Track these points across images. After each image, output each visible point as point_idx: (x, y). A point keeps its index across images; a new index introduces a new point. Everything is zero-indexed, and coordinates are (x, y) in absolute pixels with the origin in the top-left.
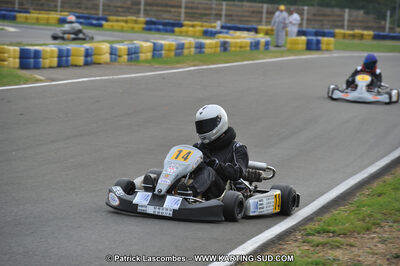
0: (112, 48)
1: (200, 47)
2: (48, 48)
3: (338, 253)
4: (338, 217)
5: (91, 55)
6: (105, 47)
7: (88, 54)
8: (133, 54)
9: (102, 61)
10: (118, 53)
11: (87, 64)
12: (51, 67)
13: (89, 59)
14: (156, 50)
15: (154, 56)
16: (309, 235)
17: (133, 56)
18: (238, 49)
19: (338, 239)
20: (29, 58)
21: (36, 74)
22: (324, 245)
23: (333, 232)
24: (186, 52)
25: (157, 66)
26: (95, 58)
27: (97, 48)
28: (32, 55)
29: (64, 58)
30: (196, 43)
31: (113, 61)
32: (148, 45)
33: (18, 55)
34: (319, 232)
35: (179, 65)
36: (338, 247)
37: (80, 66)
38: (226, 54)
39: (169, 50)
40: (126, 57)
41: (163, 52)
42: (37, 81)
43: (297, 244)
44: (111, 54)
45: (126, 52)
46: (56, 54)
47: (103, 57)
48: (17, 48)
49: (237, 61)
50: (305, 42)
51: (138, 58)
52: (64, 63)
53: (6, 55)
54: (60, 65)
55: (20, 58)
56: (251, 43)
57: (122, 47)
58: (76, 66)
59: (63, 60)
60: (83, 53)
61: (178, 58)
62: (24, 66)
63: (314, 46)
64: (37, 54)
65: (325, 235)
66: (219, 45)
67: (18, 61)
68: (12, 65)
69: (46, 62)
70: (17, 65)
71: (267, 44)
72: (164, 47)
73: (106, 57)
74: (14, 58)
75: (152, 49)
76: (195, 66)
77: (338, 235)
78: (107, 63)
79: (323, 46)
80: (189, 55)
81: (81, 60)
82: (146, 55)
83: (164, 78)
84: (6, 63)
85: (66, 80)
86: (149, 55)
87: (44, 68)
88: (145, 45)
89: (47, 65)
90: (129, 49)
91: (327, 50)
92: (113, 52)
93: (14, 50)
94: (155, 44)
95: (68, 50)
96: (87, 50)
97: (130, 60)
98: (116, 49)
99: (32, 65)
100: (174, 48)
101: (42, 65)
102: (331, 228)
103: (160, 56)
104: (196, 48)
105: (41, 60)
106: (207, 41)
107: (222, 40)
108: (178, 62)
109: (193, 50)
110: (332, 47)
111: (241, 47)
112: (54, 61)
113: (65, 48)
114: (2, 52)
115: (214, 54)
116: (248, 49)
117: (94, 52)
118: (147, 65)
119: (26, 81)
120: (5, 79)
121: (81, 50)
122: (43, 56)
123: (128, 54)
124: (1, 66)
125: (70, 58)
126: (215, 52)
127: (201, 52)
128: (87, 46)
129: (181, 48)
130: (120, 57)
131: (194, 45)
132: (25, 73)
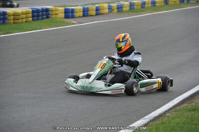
0: (109, 6)
1: (154, 3)
2: (78, 8)
5: (99, 10)
6: (106, 5)
7: (97, 9)
8: (120, 8)
9: (104, 13)
10: (112, 8)
11: (97, 14)
12: (79, 17)
13: (98, 12)
14: (132, 6)
15: (130, 8)
17: (120, 9)
18: (173, 3)
20: (69, 13)
21: (72, 21)
24: (146, 6)
25: (132, 13)
26: (101, 11)
27: (102, 6)
28: (70, 11)
30: (152, 1)
31: (110, 12)
32: (127, 3)
33: (63, 11)
35: (143, 13)
38: (167, 5)
39: (138, 5)
40: (116, 10)
41: (135, 6)
42: (73, 24)
44: (109, 9)
45: (116, 8)
46: (82, 10)
47: (105, 10)
48: (63, 8)
49: (172, 9)
51: (122, 10)
52: (86, 15)
53: (58, 12)
54: (84, 16)
55: (65, 13)
57: (114, 5)
58: (92, 16)
59: (86, 13)
60: (95, 9)
61: (142, 9)
62: (66, 17)
64: (73, 11)
67: (64, 14)
68: (61, 17)
69: (77, 15)
70: (63, 16)
72: (135, 4)
73: (107, 11)
74: (62, 13)
75: (129, 5)
76: (151, 13)
78: (107, 14)
80: (148, 7)
81: (94, 13)
82: (126, 9)
83: (135, 20)
84: (58, 16)
85: (87, 23)
86: (128, 8)
87: (76, 17)
89: (78, 16)
90: (118, 6)
92: (110, 8)
94: (131, 3)
95: (88, 8)
96: (97, 7)
97: (118, 11)
98: (111, 6)
99: (70, 16)
100: (140, 4)
103: (134, 8)
104: (152, 3)
105: (75, 14)
108: (142, 11)
109: (150, 5)
111: (175, 2)
112: (81, 14)
113: (86, 7)
114: (56, 10)
115: (159, 6)
116: (178, 3)
117: (101, 8)
118: (127, 13)
119: (68, 24)
120: (57, 23)
121: (94, 7)
122: (76, 11)
123: (117, 9)
124: (56, 18)
125: (89, 12)
126: (161, 6)
127: (154, 6)
128: (97, 5)
129: (144, 4)
130: (113, 10)
131: (150, 2)
132: (67, 20)
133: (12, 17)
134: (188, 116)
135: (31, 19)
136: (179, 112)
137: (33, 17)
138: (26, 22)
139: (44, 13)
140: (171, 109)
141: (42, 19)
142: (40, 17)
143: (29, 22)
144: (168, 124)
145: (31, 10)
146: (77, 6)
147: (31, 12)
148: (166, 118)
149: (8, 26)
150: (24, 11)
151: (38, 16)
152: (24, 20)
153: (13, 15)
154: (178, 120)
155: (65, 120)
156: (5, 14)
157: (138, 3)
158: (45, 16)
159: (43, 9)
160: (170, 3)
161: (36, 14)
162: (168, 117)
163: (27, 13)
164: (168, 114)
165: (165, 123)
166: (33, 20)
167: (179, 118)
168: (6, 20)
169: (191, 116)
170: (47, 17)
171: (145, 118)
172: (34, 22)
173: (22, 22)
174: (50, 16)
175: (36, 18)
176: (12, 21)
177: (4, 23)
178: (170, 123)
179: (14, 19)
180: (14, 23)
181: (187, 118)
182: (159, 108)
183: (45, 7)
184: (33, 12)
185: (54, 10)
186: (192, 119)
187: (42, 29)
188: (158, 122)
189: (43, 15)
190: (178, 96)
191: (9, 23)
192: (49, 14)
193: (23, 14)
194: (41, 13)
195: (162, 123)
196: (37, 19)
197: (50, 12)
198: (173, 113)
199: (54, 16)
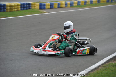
2: (47, 3)
6: (64, 2)
7: (59, 5)
8: (72, 4)
9: (63, 7)
11: (58, 7)
12: (48, 9)
13: (59, 6)
14: (79, 3)
15: (78, 5)
17: (72, 5)
20: (42, 6)
21: (44, 11)
24: (87, 3)
25: (79, 8)
26: (61, 6)
27: (62, 3)
28: (43, 5)
29: (52, 6)
31: (66, 6)
32: (76, 2)
33: (39, 5)
38: (99, 4)
39: (82, 3)
41: (81, 4)
42: (45, 13)
46: (50, 5)
49: (102, 6)
53: (36, 5)
54: (51, 8)
56: (107, 0)
57: (69, 2)
58: (55, 8)
59: (52, 7)
62: (41, 8)
66: (97, 1)
68: (37, 8)
69: (47, 7)
70: (39, 8)
71: (112, 1)
73: (64, 5)
74: (38, 6)
78: (64, 7)
81: (57, 6)
82: (75, 5)
83: (80, 11)
84: (35, 8)
85: (53, 12)
86: (76, 5)
87: (46, 9)
90: (71, 3)
92: (66, 4)
93: (38, 4)
94: (78, 1)
95: (53, 4)
99: (43, 8)
103: (80, 5)
105: (45, 7)
108: (85, 6)
109: (89, 3)
111: (104, 2)
112: (49, 7)
114: (35, 4)
115: (96, 4)
116: (106, 2)
118: (76, 7)
119: (41, 13)
120: (35, 12)
121: (57, 3)
123: (70, 5)
124: (34, 9)
125: (54, 6)
127: (92, 3)
128: (59, 2)
129: (86, 2)
130: (68, 5)
131: (90, 1)
132: (41, 10)
133: (9, 8)
135: (20, 9)
136: (107, 67)
137: (21, 8)
138: (17, 11)
139: (28, 6)
140: (102, 65)
141: (26, 9)
142: (25, 8)
143: (19, 11)
144: (100, 74)
145: (20, 4)
146: (47, 2)
147: (20, 5)
148: (99, 70)
149: (6, 13)
150: (16, 4)
151: (24, 7)
152: (16, 10)
153: (10, 7)
154: (106, 71)
156: (4, 5)
157: (83, 1)
158: (28, 8)
159: (27, 3)
160: (101, 2)
161: (23, 6)
162: (101, 69)
163: (17, 6)
164: (100, 68)
165: (99, 73)
166: (21, 10)
167: (107, 70)
168: (5, 10)
169: (114, 69)
170: (29, 8)
171: (87, 69)
172: (21, 11)
173: (14, 11)
174: (31, 7)
175: (22, 9)
176: (9, 10)
177: (4, 11)
178: (102, 73)
179: (10, 9)
180: (10, 11)
181: (112, 71)
182: (95, 64)
183: (28, 2)
184: (21, 5)
185: (33, 4)
186: (115, 71)
187: (26, 15)
188: (95, 72)
189: (27, 7)
190: (106, 57)
191: (7, 11)
192: (30, 7)
193: (15, 6)
194: (25, 6)
195: (97, 73)
196: (24, 9)
197: (31, 5)
198: (103, 67)
199: (33, 8)
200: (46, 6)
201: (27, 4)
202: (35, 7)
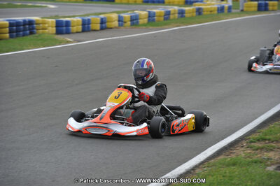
0: (119, 17)
1: (182, 13)
2: (75, 19)
3: (271, 154)
4: (273, 129)
5: (105, 23)
6: (115, 16)
7: (103, 22)
8: (134, 20)
9: (112, 26)
10: (124, 20)
11: (102, 29)
12: (77, 32)
13: (104, 25)
14: (151, 17)
15: (149, 20)
16: (252, 142)
17: (135, 22)
18: (209, 13)
19: (272, 144)
20: (62, 26)
21: (67, 38)
22: (262, 149)
23: (269, 140)
24: (172, 17)
25: (151, 28)
26: (108, 25)
27: (109, 17)
28: (64, 25)
29: (86, 26)
30: (179, 10)
31: (120, 25)
32: (144, 13)
33: (54, 25)
34: (259, 140)
35: (167, 27)
36: (272, 150)
37: (97, 31)
38: (201, 16)
39: (160, 16)
40: (129, 22)
41: (156, 18)
42: (68, 42)
43: (242, 149)
44: (119, 21)
45: (129, 19)
46: (81, 23)
47: (114, 23)
48: (54, 20)
49: (207, 22)
50: (256, 5)
51: (138, 22)
52: (86, 29)
53: (47, 25)
54: (84, 31)
55: (56, 27)
56: (218, 8)
57: (127, 16)
58: (95, 30)
59: (86, 27)
60: (99, 21)
61: (166, 22)
62: (59, 32)
63: (263, 8)
64: (68, 24)
65: (263, 142)
66: (195, 10)
67: (55, 28)
68: (51, 32)
69: (74, 29)
70: (54, 32)
71: (230, 8)
72: (156, 14)
73: (116, 23)
74: (52, 27)
75: (147, 16)
76: (177, 26)
77: (272, 142)
78: (116, 28)
79: (270, 8)
80: (174, 19)
81: (98, 27)
82: (144, 21)
83: (155, 37)
84: (47, 31)
85: (88, 41)
86: (146, 20)
87: (73, 33)
88: (143, 13)
89: (75, 31)
90: (131, 17)
91: (273, 10)
92: (120, 20)
93: (52, 22)
94: (149, 12)
95: (89, 20)
96: (102, 19)
97: (132, 24)
98: (122, 17)
99: (64, 32)
100: (163, 15)
101: (72, 31)
102: (267, 137)
103: (154, 20)
104: (179, 13)
105: (71, 28)
106: (187, 9)
107: (197, 7)
108: (165, 24)
109: (177, 15)
110: (276, 8)
111: (211, 11)
112: (80, 28)
113: (87, 18)
114: (44, 23)
115: (192, 18)
116: (216, 12)
117: (107, 20)
118: (144, 27)
119: (61, 43)
120: (46, 42)
121: (98, 19)
122: (72, 25)
123: (131, 21)
124: (43, 33)
125: (91, 25)
126: (193, 16)
127: (183, 16)
128: (102, 16)
129: (168, 14)
130: (125, 22)
131: (177, 12)
132: (60, 37)
134: (225, 173)
135: (8, 35)
136: (214, 167)
137: (10, 32)
138: (1, 39)
139: (27, 26)
140: (202, 163)
141: (24, 35)
142: (21, 33)
143: (6, 39)
145: (7, 22)
146: (74, 17)
147: (8, 25)
151: (18, 31)
154: (211, 178)
155: (53, 181)
157: (160, 12)
158: (28, 32)
159: (24, 21)
160: (205, 13)
161: (15, 28)
162: (198, 175)
163: (2, 27)
164: (198, 171)
166: (11, 37)
167: (213, 176)
169: (230, 172)
170: (32, 33)
172: (12, 40)
175: (15, 34)
181: (224, 176)
182: (186, 162)
183: (28, 18)
184: (11, 25)
185: (40, 22)
186: (230, 177)
187: (23, 50)
189: (25, 30)
192: (34, 29)
194: (22, 27)
196: (17, 36)
197: (35, 25)
198: (205, 169)
199: (41, 31)
200: (73, 26)
201: (25, 23)
202: (45, 29)
